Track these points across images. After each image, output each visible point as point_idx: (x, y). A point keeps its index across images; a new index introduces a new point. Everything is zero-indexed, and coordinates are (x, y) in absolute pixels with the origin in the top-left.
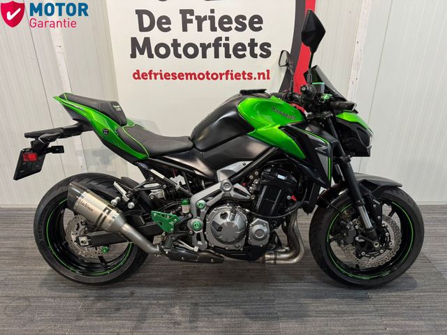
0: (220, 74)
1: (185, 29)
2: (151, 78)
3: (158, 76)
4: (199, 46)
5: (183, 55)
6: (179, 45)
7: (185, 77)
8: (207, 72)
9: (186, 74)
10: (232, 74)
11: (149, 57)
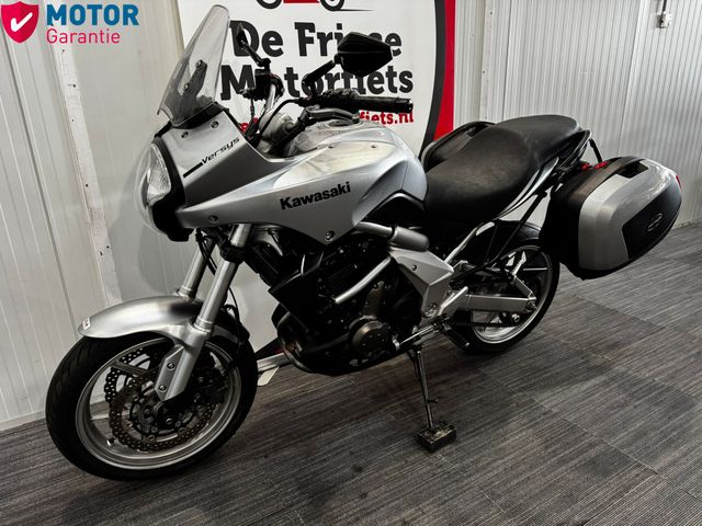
1: (303, 52)
6: (296, 77)
10: (368, 117)
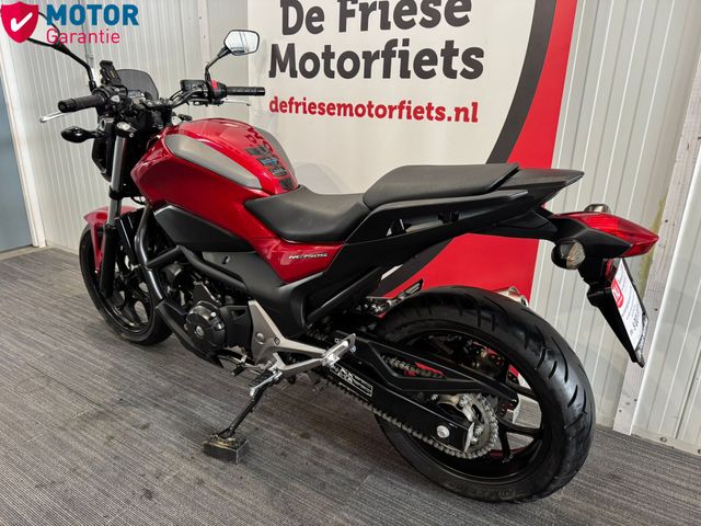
0: (390, 107)
1: (343, 28)
2: (291, 111)
3: (301, 108)
4: (360, 56)
5: (337, 74)
6: (333, 55)
7: (336, 112)
8: (370, 102)
9: (338, 105)
10: (409, 108)
11: (292, 76)
